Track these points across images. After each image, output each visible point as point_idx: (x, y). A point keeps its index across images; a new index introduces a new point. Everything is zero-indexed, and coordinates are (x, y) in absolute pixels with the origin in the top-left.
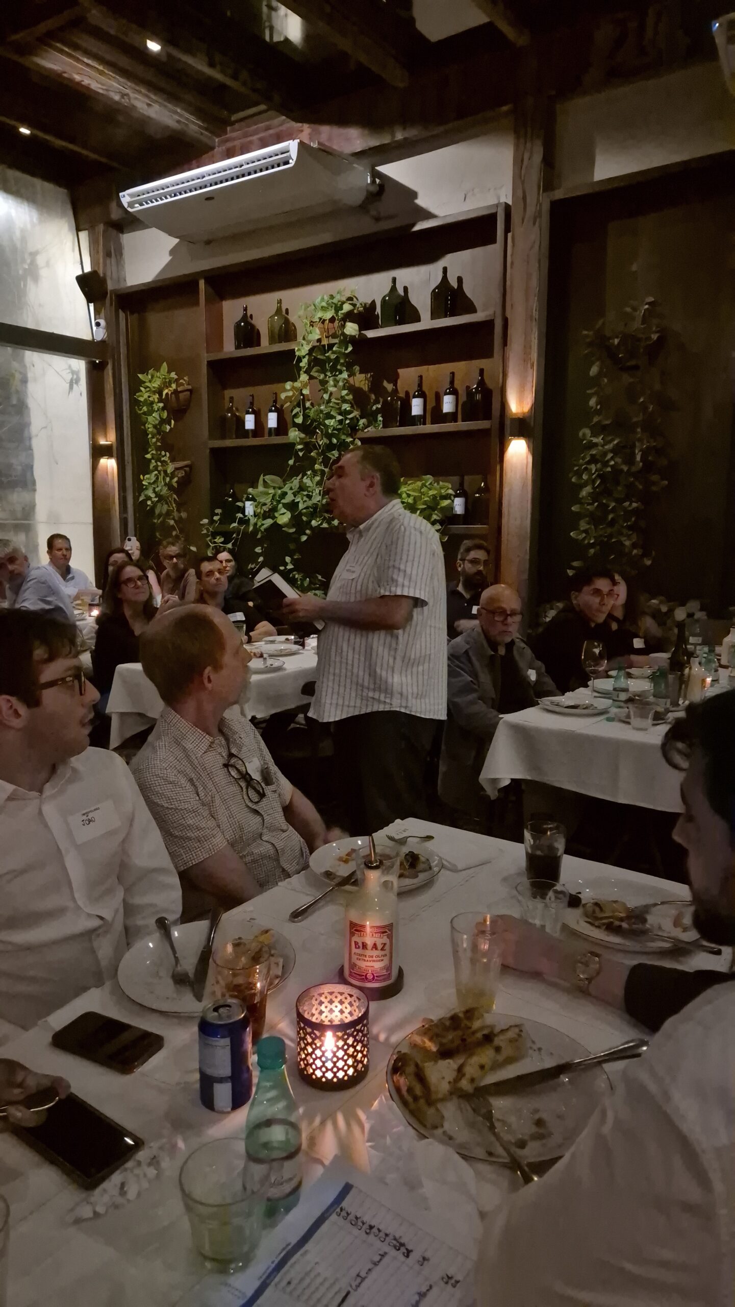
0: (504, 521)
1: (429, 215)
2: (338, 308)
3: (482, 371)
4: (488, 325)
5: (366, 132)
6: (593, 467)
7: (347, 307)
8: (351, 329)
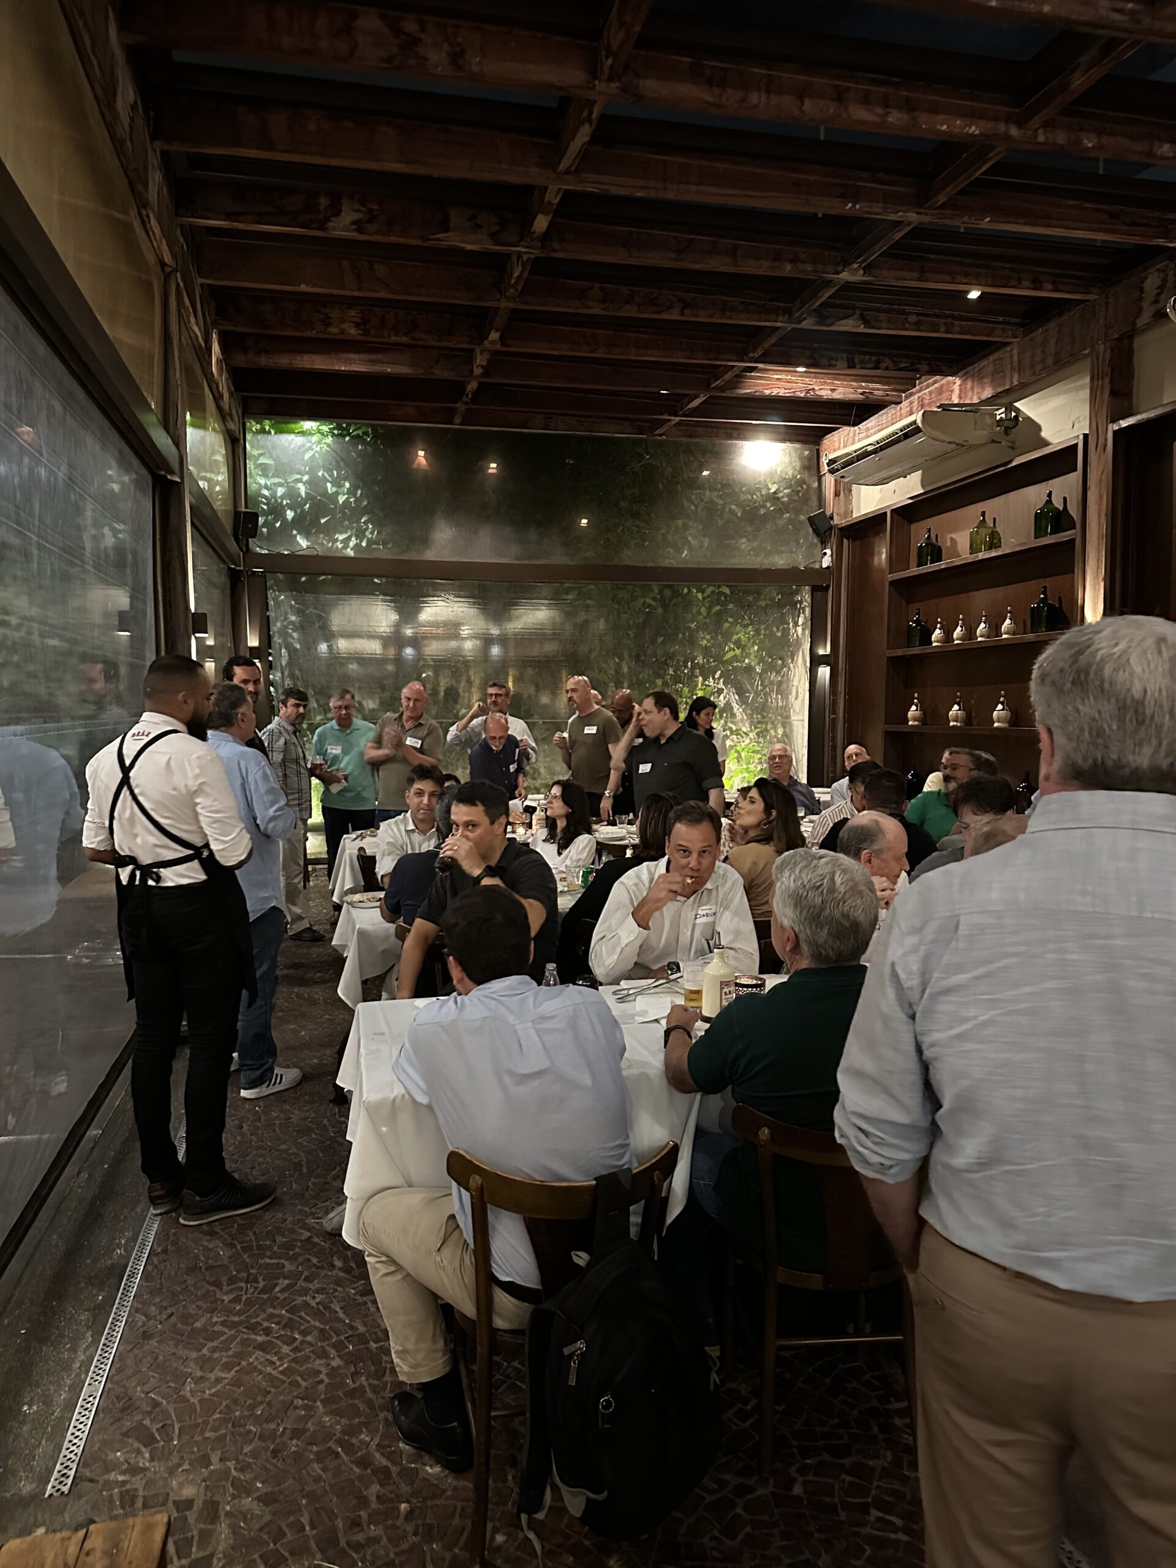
1: (1046, 443)
4: (1070, 543)
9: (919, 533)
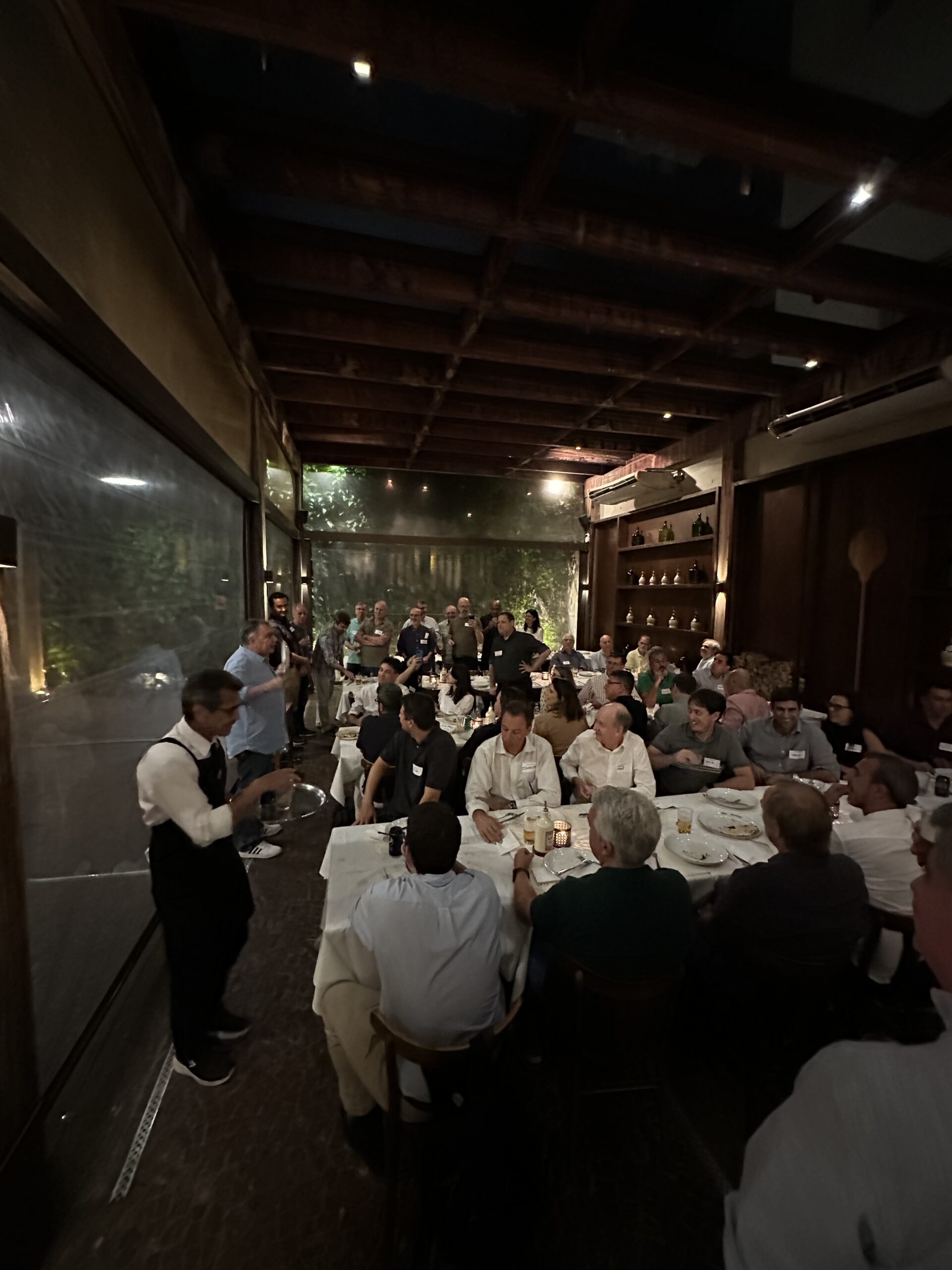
1: (699, 490)
4: (713, 540)
5: (676, 457)
9: (633, 529)
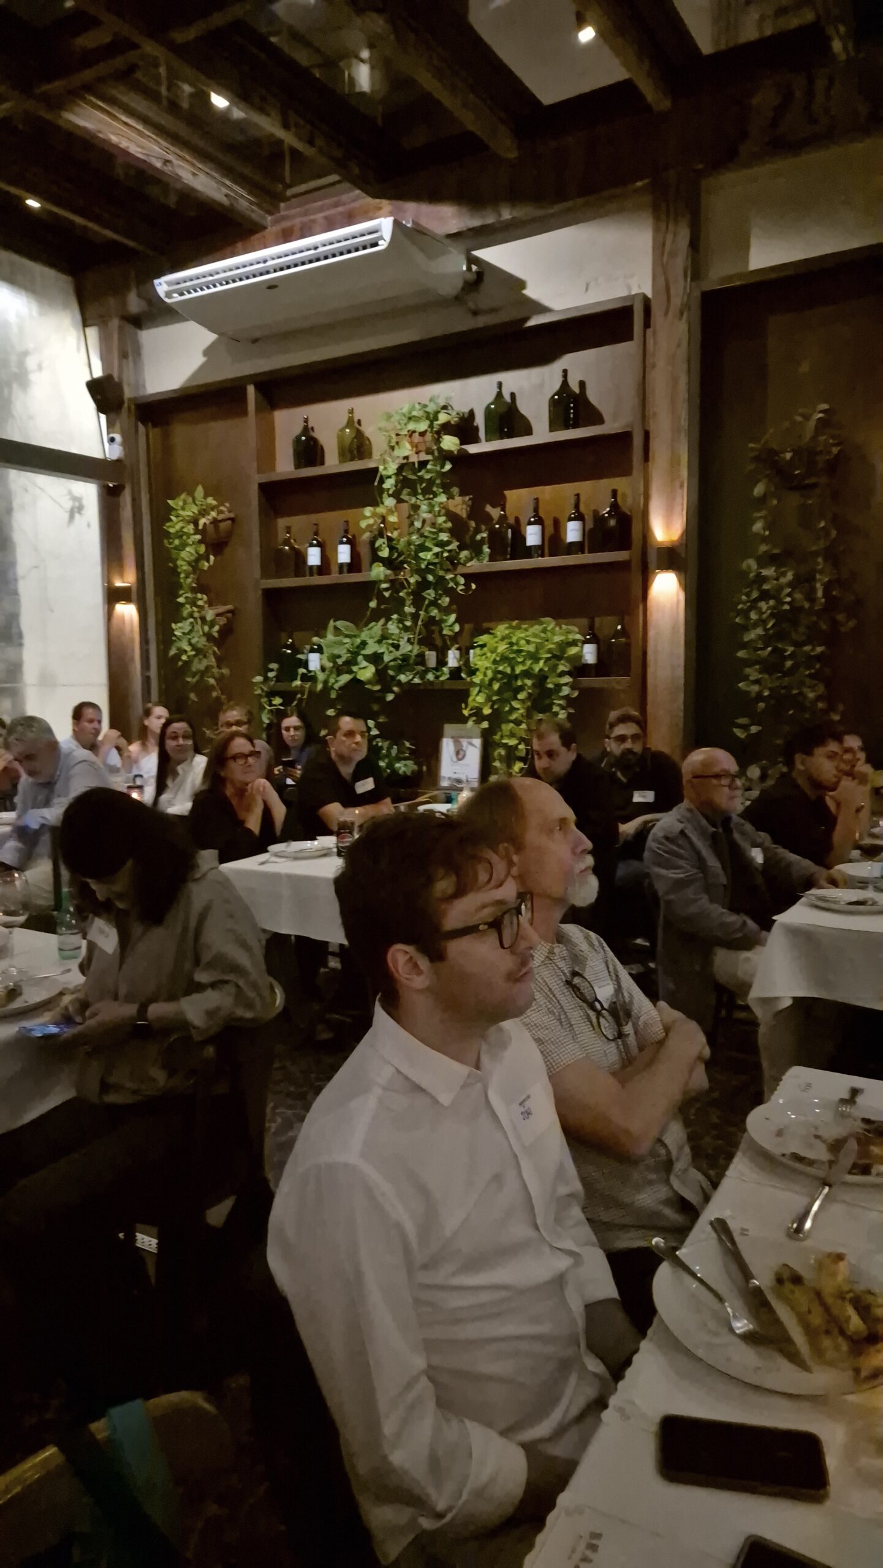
0: (650, 670)
1: (544, 310)
2: (432, 418)
3: (614, 493)
4: (623, 439)
5: (464, 210)
6: (763, 605)
7: (443, 418)
8: (450, 443)
